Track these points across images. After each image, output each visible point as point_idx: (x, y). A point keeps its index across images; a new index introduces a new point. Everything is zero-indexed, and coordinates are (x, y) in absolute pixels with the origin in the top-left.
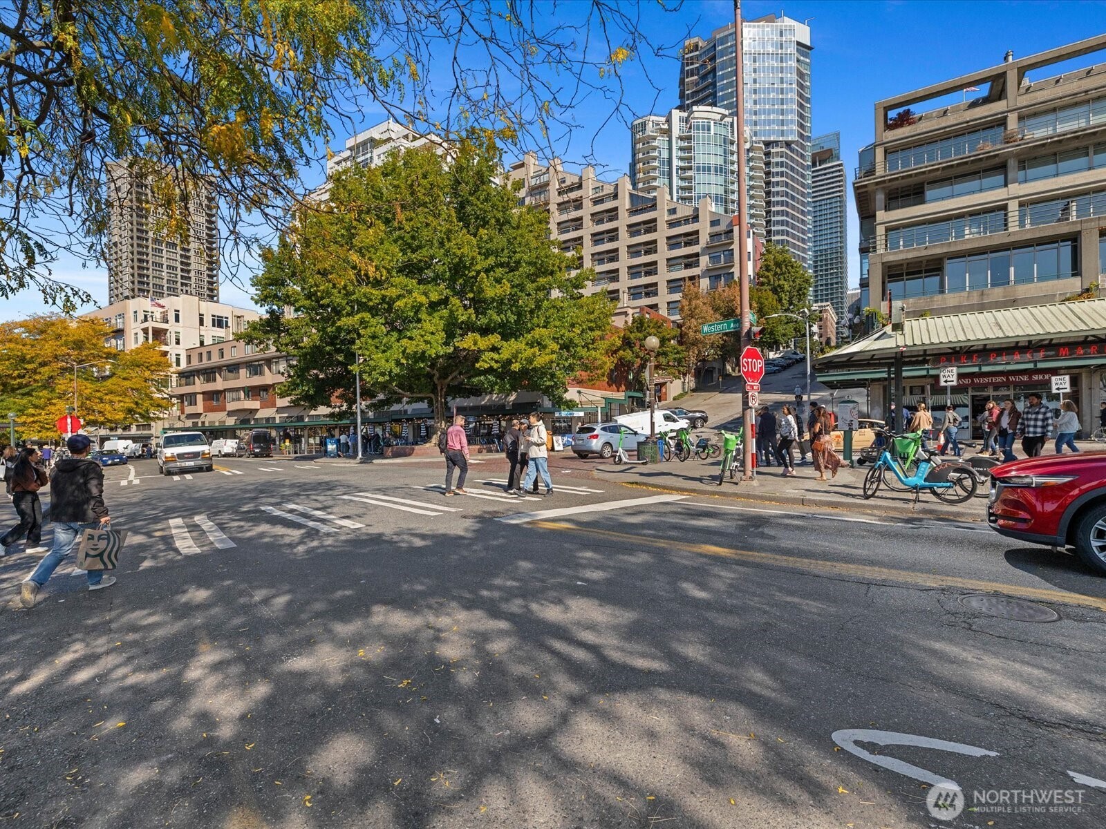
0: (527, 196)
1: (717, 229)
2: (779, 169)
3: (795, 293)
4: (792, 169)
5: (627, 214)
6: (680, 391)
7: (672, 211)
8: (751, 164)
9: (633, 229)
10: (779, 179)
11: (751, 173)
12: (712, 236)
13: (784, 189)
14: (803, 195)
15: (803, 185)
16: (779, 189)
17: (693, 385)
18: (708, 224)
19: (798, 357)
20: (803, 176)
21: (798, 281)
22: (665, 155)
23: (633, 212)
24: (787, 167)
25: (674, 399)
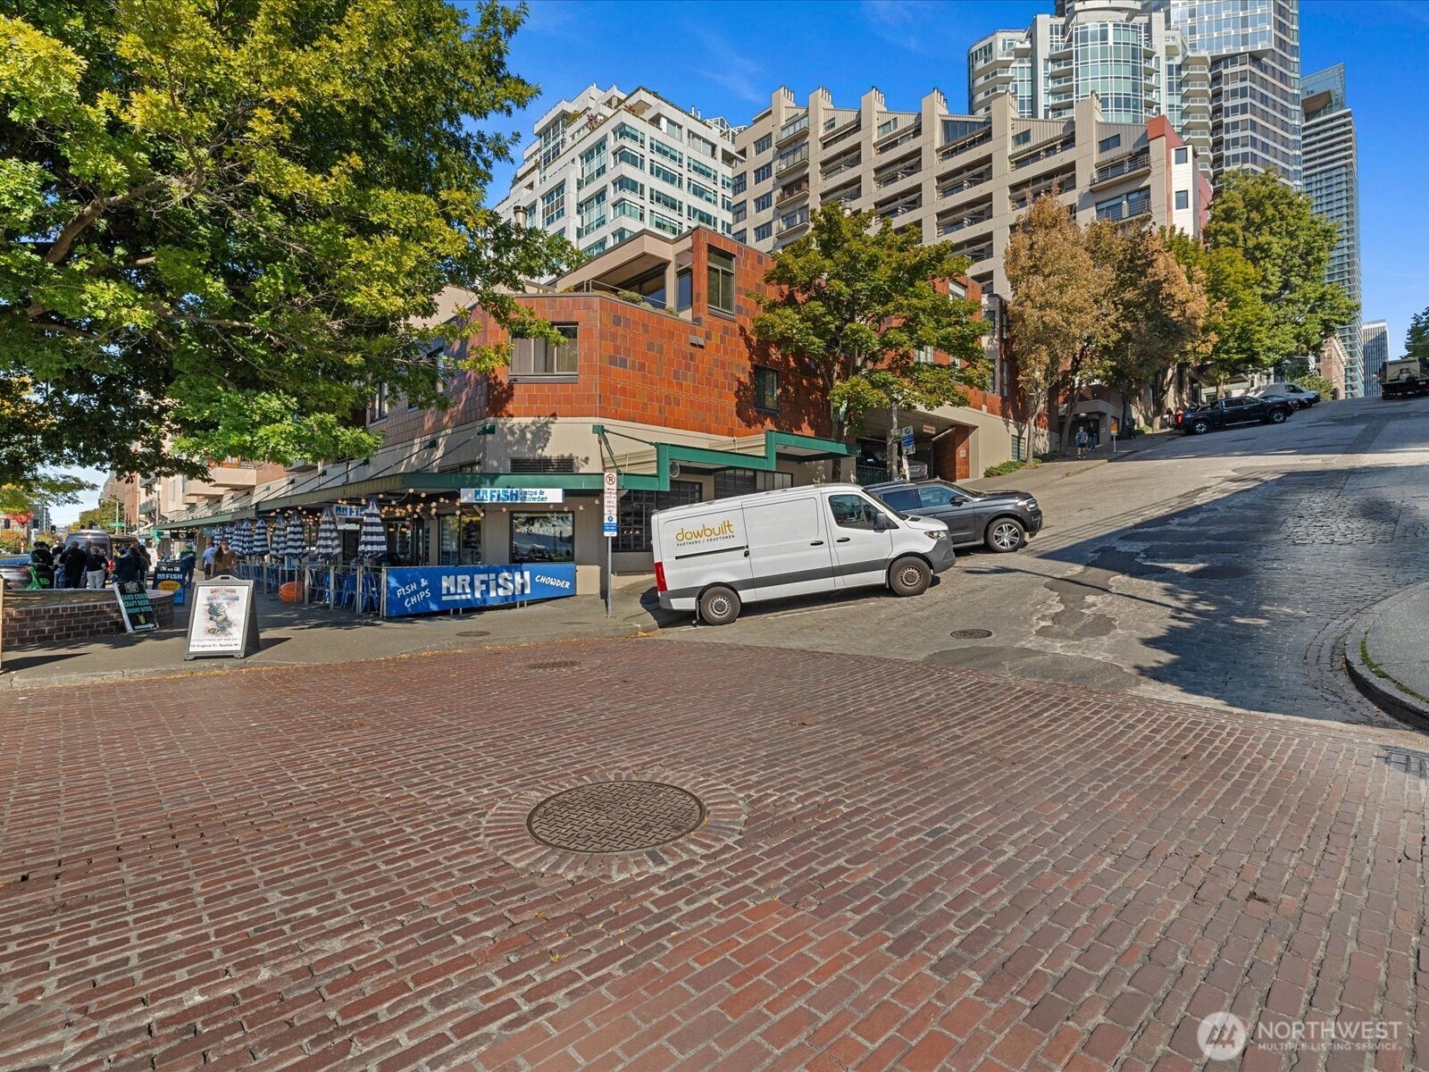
0: (774, 160)
1: (1113, 153)
2: (1239, 101)
3: (1297, 261)
4: (1264, 99)
5: (936, 157)
6: (1008, 456)
7: (1023, 137)
8: (1184, 90)
9: (949, 183)
10: (1239, 117)
11: (1185, 105)
12: (1103, 170)
13: (1249, 133)
14: (1285, 142)
15: (1285, 126)
16: (1239, 134)
17: (1043, 444)
18: (1095, 147)
19: (1302, 397)
20: (1285, 111)
21: (1302, 236)
22: (1025, 91)
23: (947, 154)
24: (1253, 97)
25: (988, 474)
